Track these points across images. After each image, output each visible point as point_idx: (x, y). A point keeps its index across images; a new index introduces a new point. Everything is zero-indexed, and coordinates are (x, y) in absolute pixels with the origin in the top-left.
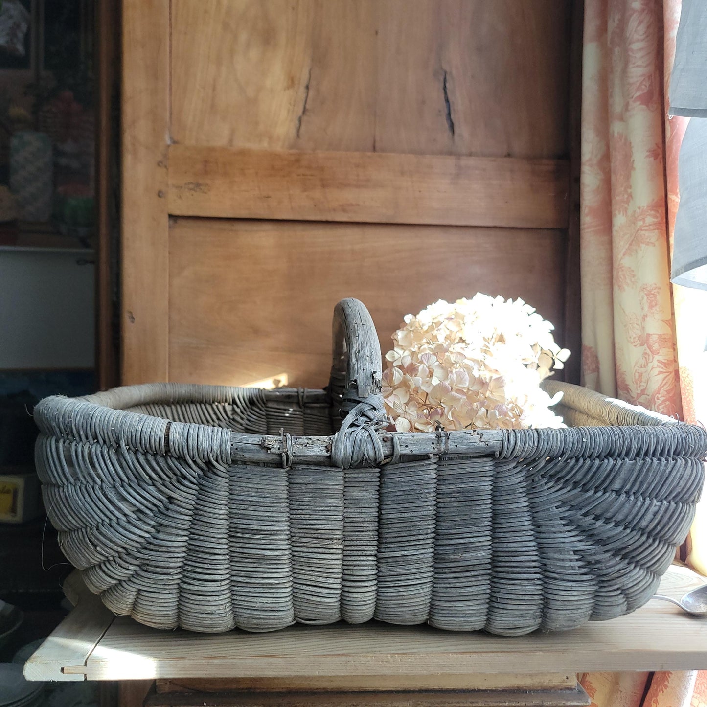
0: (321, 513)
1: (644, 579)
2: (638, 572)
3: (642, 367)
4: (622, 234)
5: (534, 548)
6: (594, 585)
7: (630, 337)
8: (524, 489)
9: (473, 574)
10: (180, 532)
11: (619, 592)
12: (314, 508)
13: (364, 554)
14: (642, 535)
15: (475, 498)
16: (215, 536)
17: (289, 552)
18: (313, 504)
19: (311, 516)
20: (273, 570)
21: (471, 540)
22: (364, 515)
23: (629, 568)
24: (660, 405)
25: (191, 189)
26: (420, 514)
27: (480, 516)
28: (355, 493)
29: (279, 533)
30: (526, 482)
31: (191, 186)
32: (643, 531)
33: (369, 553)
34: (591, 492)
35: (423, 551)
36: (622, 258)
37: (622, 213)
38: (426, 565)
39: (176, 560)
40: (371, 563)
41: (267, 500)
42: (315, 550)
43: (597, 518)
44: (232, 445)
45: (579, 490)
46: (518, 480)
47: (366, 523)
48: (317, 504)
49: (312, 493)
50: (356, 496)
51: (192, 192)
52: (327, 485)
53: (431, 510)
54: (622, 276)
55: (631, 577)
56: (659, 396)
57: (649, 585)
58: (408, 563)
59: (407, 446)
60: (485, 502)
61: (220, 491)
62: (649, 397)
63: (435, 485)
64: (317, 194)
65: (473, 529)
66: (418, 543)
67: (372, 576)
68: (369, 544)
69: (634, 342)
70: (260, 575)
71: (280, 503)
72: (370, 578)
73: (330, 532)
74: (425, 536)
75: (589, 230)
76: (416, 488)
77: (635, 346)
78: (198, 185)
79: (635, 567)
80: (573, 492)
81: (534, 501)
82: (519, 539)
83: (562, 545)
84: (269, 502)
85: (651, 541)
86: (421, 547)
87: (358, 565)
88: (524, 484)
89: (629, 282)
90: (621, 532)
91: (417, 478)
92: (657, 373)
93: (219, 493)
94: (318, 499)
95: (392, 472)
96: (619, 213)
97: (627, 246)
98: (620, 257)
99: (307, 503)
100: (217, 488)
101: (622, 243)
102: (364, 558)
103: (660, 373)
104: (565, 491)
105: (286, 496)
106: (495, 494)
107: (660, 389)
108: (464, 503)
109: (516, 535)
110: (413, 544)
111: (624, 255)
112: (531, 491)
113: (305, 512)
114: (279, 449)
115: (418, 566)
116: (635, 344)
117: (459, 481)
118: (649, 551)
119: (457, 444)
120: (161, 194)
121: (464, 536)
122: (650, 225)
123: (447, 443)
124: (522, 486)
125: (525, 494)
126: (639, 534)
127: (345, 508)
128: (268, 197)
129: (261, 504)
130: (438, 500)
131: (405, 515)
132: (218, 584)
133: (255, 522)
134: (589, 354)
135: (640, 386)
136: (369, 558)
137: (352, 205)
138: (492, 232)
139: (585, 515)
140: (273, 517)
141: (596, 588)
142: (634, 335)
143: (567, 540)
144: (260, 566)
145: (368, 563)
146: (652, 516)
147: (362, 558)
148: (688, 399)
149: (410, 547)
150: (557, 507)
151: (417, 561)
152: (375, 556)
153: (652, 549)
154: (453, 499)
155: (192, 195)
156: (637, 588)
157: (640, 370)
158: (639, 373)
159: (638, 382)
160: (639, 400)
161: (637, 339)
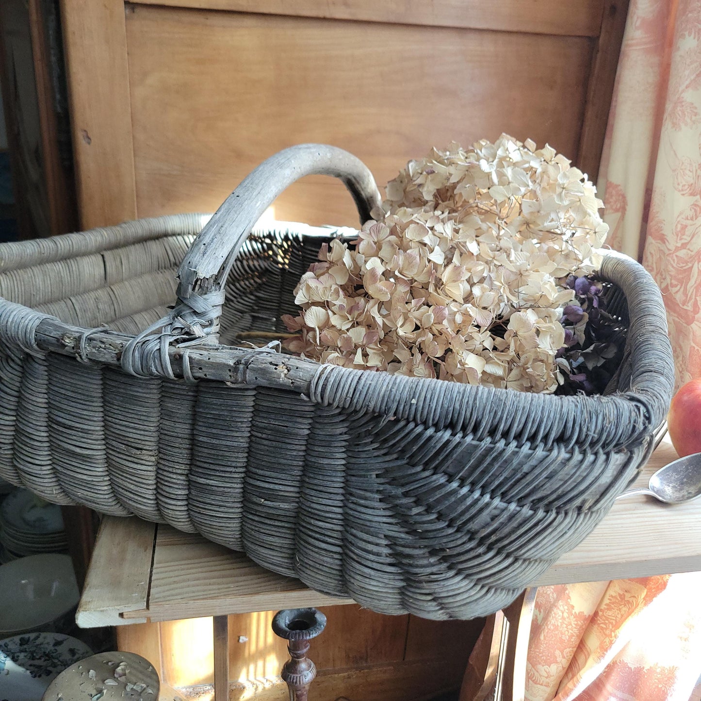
0: (130, 420)
1: (466, 591)
2: (458, 583)
3: (687, 219)
4: (688, 62)
5: (339, 517)
6: (401, 580)
7: (679, 184)
8: (344, 444)
9: (277, 523)
10: (7, 412)
11: (430, 598)
12: (124, 414)
13: (174, 471)
14: (470, 539)
15: (287, 441)
16: (34, 422)
17: (104, 452)
18: (123, 409)
19: (121, 422)
20: (86, 468)
21: (277, 487)
22: (178, 430)
23: (443, 575)
26: (228, 443)
27: (289, 462)
28: (170, 405)
29: (90, 432)
30: (350, 434)
32: (472, 535)
33: (179, 471)
34: (419, 468)
35: (229, 485)
36: (683, 91)
37: (693, 35)
38: (233, 501)
39: (5, 437)
40: (182, 482)
41: (79, 396)
42: (125, 457)
43: (417, 503)
44: (36, 335)
45: (405, 462)
46: (338, 431)
47: (180, 440)
48: (127, 410)
49: (122, 397)
50: (171, 408)
52: (137, 392)
53: (243, 443)
55: (444, 586)
57: (476, 600)
58: (213, 493)
59: (201, 369)
60: (298, 447)
61: (37, 378)
63: (251, 415)
65: (280, 476)
66: (223, 475)
67: (182, 496)
68: (180, 462)
69: (682, 190)
70: (73, 468)
71: (93, 402)
72: (180, 497)
73: (140, 442)
74: (233, 470)
75: (638, 48)
76: (226, 414)
77: (683, 195)
79: (456, 574)
80: (399, 463)
81: (353, 460)
82: (324, 501)
83: (368, 524)
84: (81, 399)
85: (481, 550)
86: (227, 480)
87: (169, 482)
88: (346, 437)
89: (688, 120)
90: (443, 528)
91: (230, 402)
93: (37, 381)
94: (128, 406)
95: (205, 390)
96: (690, 35)
97: (692, 77)
98: (681, 89)
99: (117, 407)
100: (35, 376)
102: (174, 476)
104: (388, 458)
105: (100, 395)
106: (310, 441)
108: (274, 443)
109: (321, 496)
110: (219, 474)
111: (687, 87)
112: (352, 448)
113: (115, 416)
114: (73, 348)
115: (224, 499)
116: (684, 192)
117: (273, 416)
118: (476, 562)
119: (257, 376)
121: (270, 480)
123: (244, 373)
124: (343, 439)
125: (345, 450)
126: (465, 539)
127: (161, 418)
129: (74, 400)
130: (252, 432)
131: (214, 441)
132: (39, 468)
133: (68, 417)
135: (681, 239)
136: (179, 477)
138: (514, 38)
139: (406, 495)
140: (83, 414)
141: (403, 584)
142: (684, 183)
143: (377, 519)
144: (74, 460)
145: (179, 482)
146: (489, 520)
147: (171, 475)
149: (216, 477)
150: (378, 476)
151: (223, 494)
152: (187, 475)
153: (481, 561)
154: (264, 436)
156: (452, 601)
157: (685, 222)
158: (681, 224)
159: (680, 235)
160: (678, 254)
161: (687, 187)
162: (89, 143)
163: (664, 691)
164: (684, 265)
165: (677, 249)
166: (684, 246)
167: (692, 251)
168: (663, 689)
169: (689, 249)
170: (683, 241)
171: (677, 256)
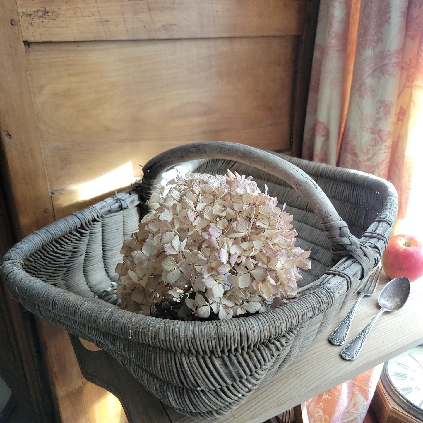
3: (370, 146)
4: (368, 63)
7: (364, 128)
24: (382, 169)
25: (40, 17)
31: (40, 14)
36: (366, 78)
37: (370, 48)
51: (42, 19)
54: (364, 90)
56: (382, 165)
62: (374, 164)
64: (145, 17)
69: (367, 131)
77: (367, 133)
78: (46, 12)
89: (369, 94)
92: (383, 152)
97: (371, 72)
98: (364, 77)
101: (367, 69)
103: (385, 152)
107: (383, 161)
111: (368, 77)
116: (368, 132)
120: (13, 23)
122: (395, 63)
128: (108, 21)
134: (321, 126)
135: (367, 156)
137: (171, 25)
142: (367, 127)
148: (409, 174)
155: (43, 22)
157: (368, 147)
158: (367, 149)
159: (366, 154)
160: (365, 163)
161: (369, 129)
162: (10, 138)
163: (369, 375)
164: (369, 169)
165: (364, 161)
166: (369, 160)
167: (374, 163)
168: (368, 374)
169: (372, 162)
170: (368, 157)
171: (365, 165)
